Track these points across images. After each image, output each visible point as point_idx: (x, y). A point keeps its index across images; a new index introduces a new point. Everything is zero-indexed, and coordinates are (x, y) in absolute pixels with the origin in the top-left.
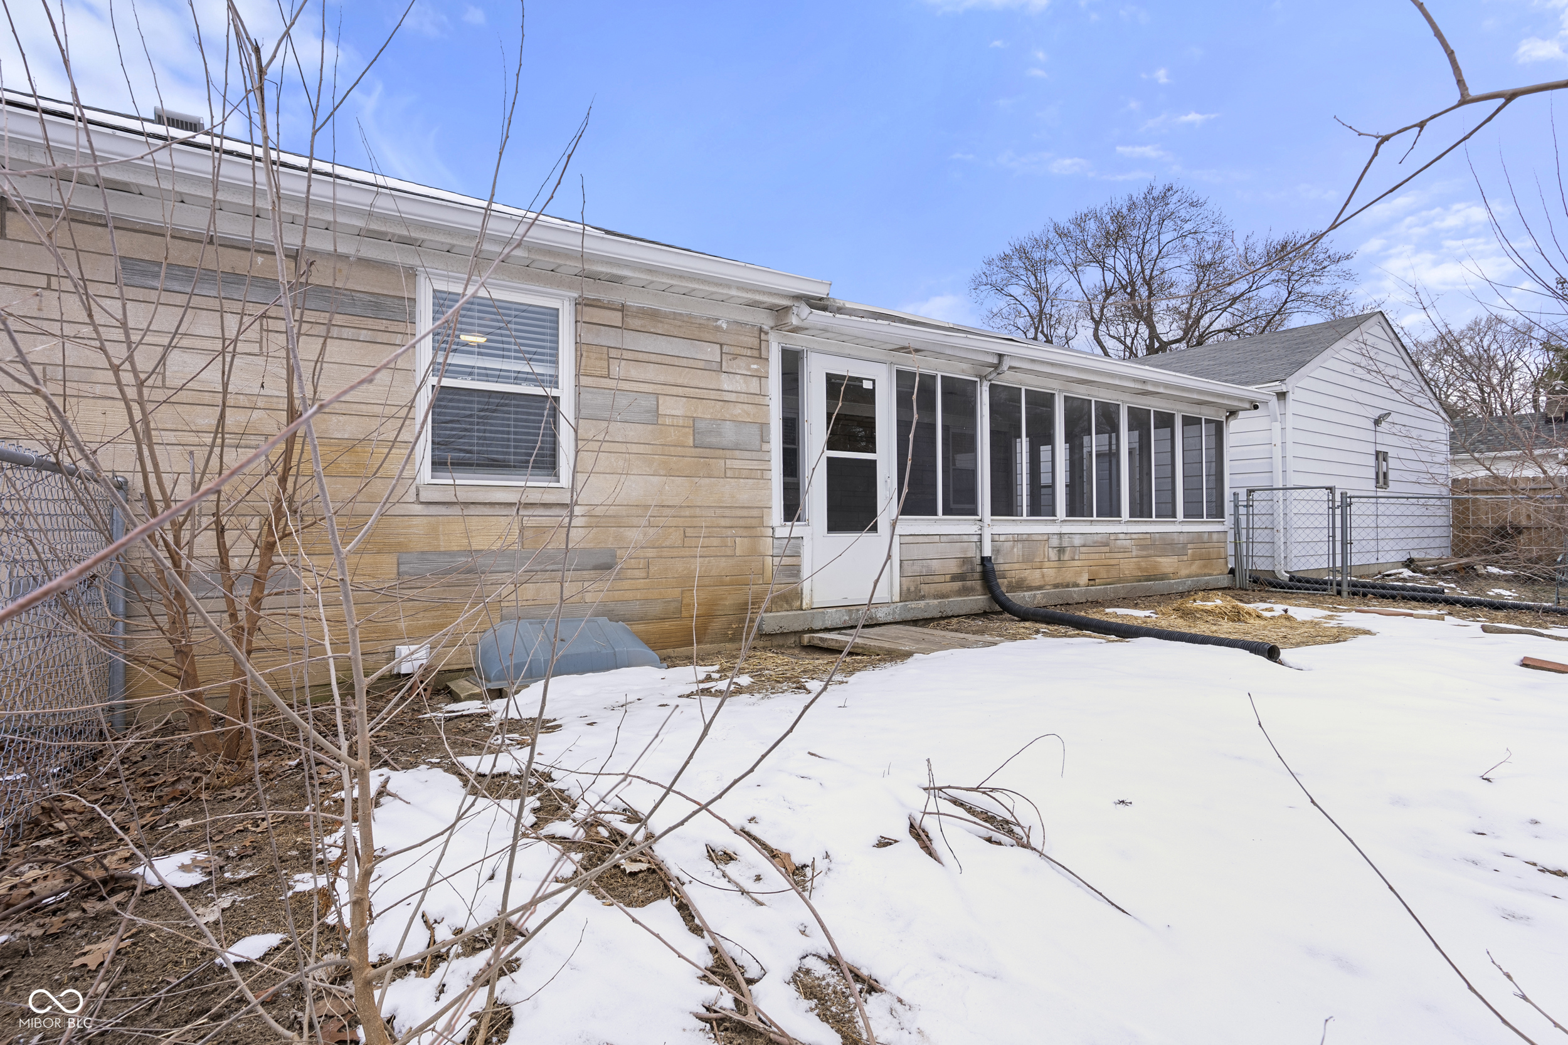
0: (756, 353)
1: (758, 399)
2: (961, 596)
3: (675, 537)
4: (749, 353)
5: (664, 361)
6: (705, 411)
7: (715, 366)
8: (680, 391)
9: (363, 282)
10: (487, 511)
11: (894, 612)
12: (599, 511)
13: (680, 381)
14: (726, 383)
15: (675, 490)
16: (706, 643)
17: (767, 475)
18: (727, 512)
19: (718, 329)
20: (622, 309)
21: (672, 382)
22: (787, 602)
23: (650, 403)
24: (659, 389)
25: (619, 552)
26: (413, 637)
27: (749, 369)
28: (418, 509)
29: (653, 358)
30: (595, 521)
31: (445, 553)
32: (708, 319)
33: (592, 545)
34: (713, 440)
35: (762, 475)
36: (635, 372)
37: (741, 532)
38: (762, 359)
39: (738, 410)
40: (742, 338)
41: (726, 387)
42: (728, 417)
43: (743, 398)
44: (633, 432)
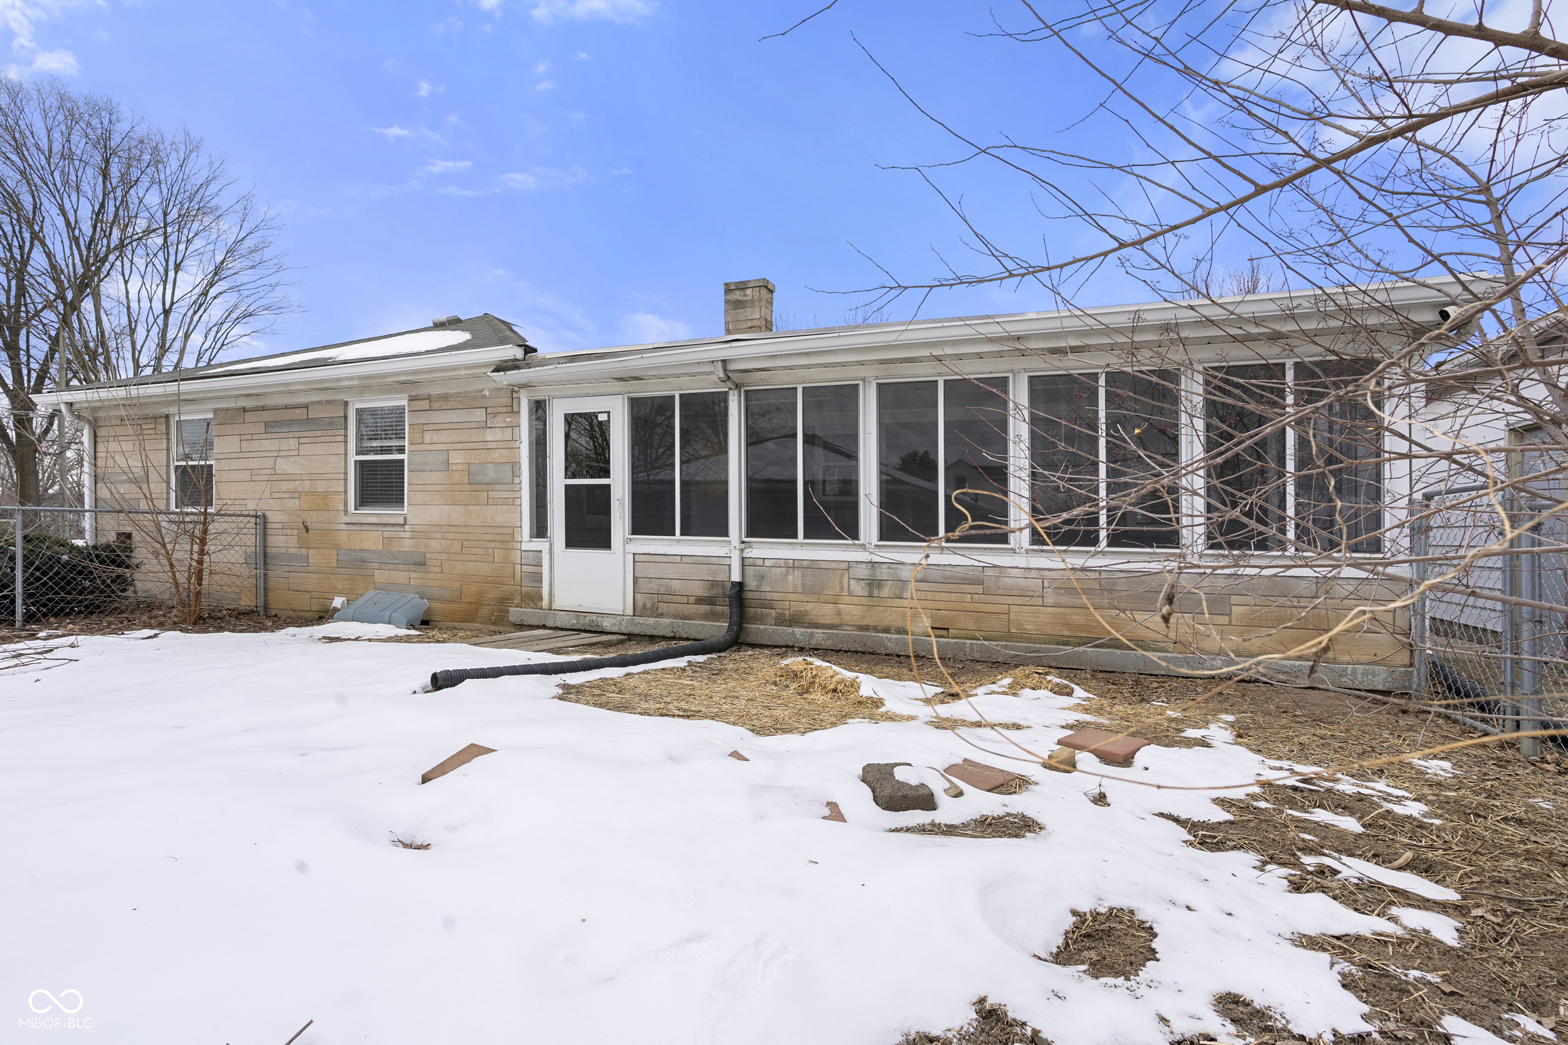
0: (509, 409)
1: (511, 445)
2: (708, 620)
3: (457, 547)
4: (505, 410)
5: (453, 427)
6: (475, 458)
7: (483, 424)
8: (461, 446)
9: (325, 413)
10: (368, 528)
11: (620, 624)
12: (416, 528)
13: (461, 440)
14: (490, 436)
15: (456, 514)
16: (478, 623)
17: (518, 502)
18: (489, 530)
19: (484, 397)
20: (429, 398)
21: (457, 441)
22: (533, 601)
23: (443, 457)
24: (449, 446)
25: (428, 555)
26: (340, 593)
27: (505, 422)
28: (344, 527)
29: (446, 426)
30: (416, 535)
31: (353, 550)
32: (477, 391)
33: (413, 550)
34: (480, 478)
35: (513, 502)
36: (437, 437)
37: (498, 545)
38: (515, 412)
39: (496, 455)
40: (499, 400)
41: (489, 439)
42: (490, 460)
43: (501, 445)
44: (435, 477)
